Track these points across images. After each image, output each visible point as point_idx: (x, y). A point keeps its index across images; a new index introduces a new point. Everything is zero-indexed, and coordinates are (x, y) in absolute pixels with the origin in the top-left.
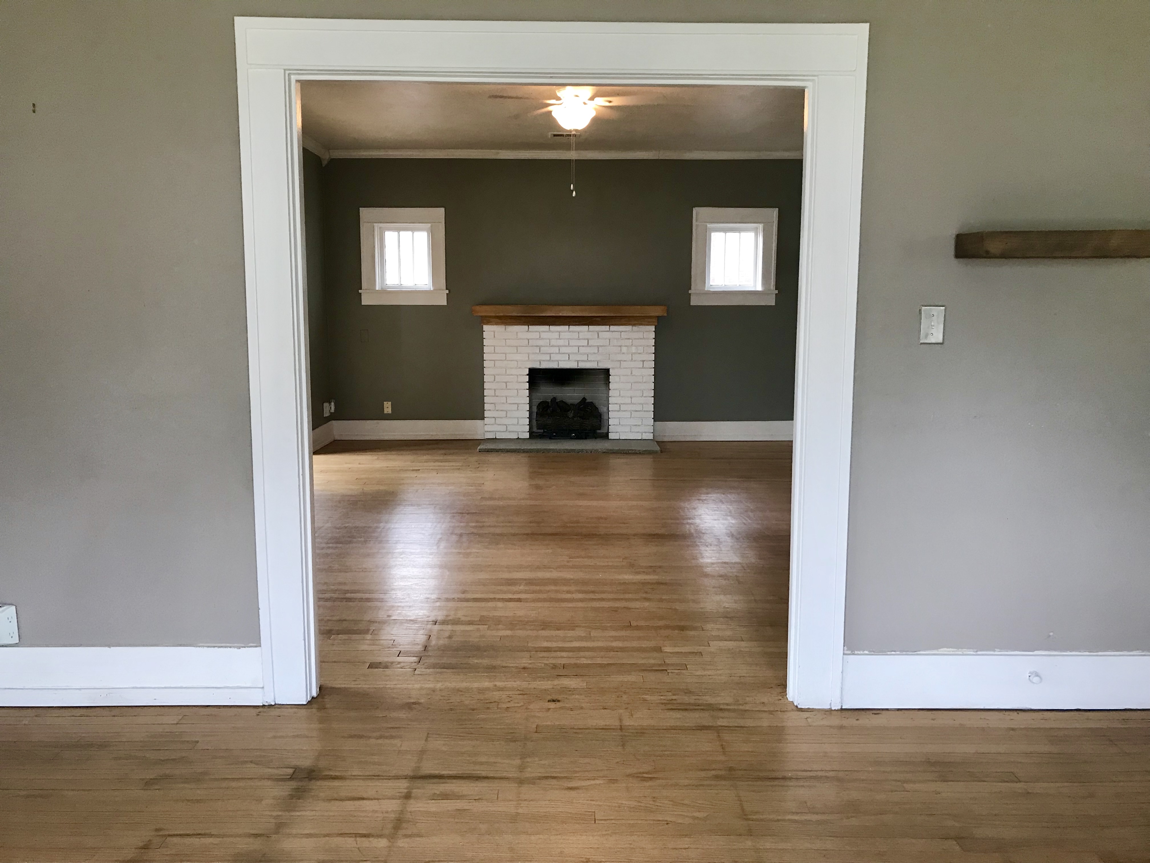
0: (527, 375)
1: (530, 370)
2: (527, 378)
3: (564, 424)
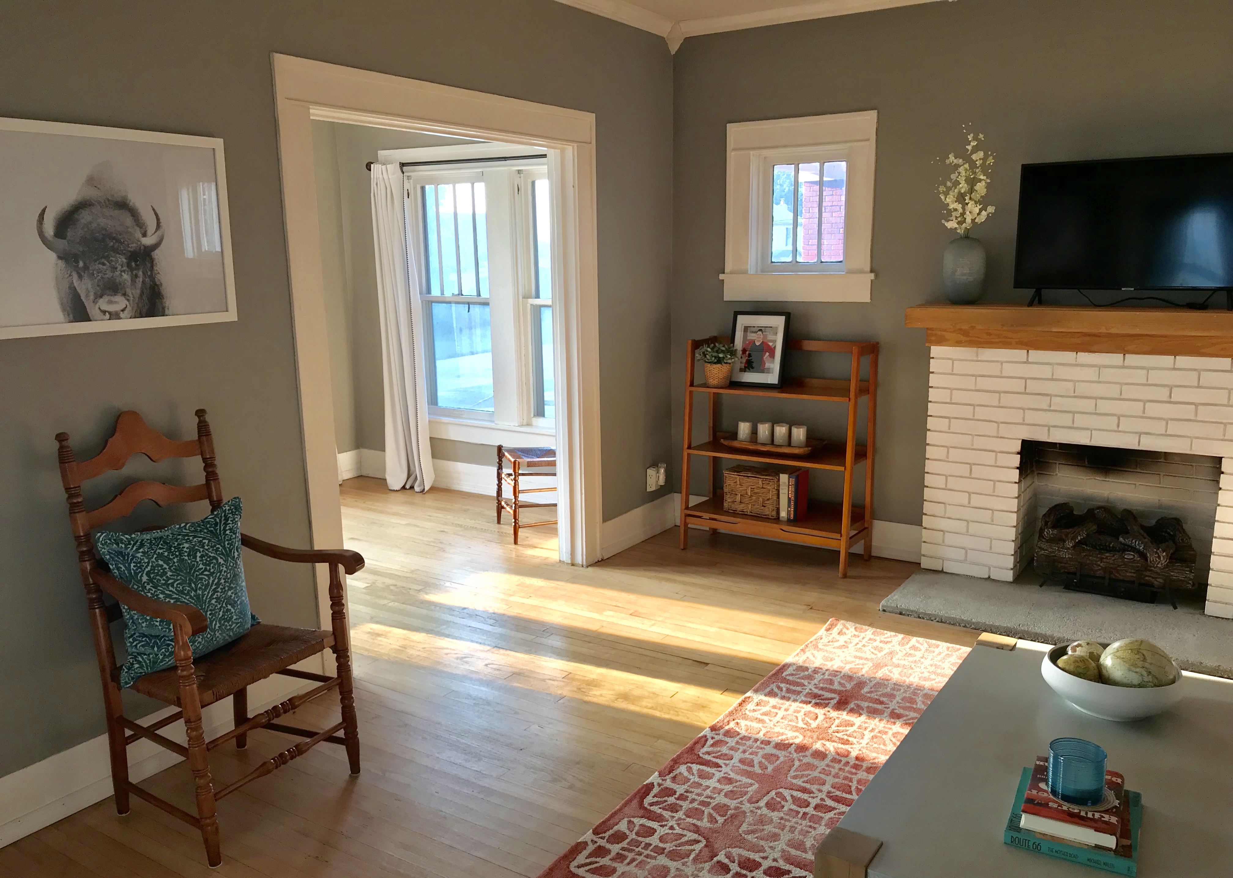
0: (1018, 453)
1: (1024, 442)
2: (1016, 460)
3: (1099, 565)
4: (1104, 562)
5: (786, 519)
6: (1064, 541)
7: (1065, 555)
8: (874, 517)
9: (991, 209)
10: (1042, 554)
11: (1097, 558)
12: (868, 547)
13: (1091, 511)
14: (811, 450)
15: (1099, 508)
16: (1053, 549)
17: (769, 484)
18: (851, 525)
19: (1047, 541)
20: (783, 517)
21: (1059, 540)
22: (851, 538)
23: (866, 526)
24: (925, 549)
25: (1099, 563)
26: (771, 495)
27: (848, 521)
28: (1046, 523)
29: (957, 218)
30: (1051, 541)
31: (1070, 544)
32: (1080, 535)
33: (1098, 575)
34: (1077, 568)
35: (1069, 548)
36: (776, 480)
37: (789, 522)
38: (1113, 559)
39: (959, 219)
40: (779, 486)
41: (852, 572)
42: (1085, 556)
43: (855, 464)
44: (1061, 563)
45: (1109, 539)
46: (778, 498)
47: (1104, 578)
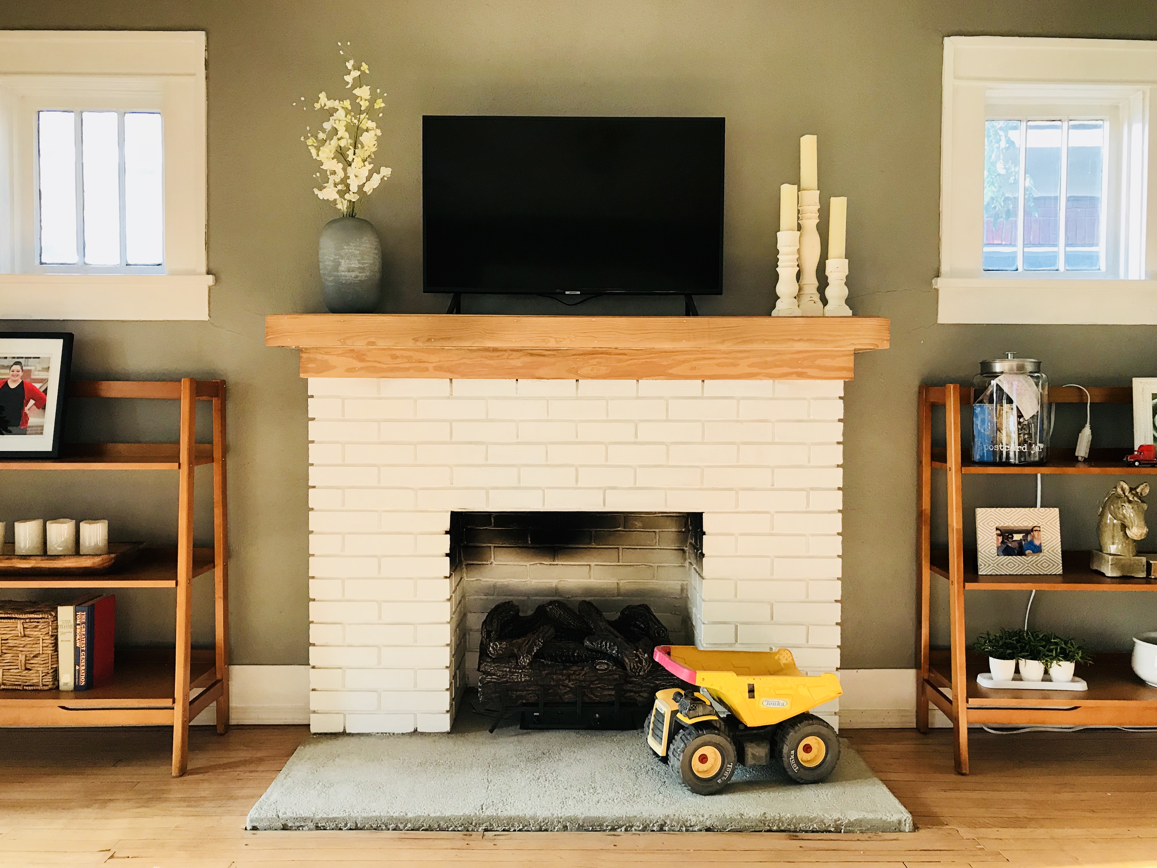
0: (447, 533)
1: (454, 515)
2: (445, 544)
3: (567, 686)
4: (573, 680)
5: (71, 686)
6: (517, 658)
7: (521, 678)
8: (230, 661)
9: (386, 171)
10: (489, 682)
11: (563, 675)
12: (224, 712)
13: (541, 610)
14: (115, 558)
15: (551, 603)
16: (503, 671)
17: (36, 627)
18: (192, 680)
19: (494, 661)
20: (66, 684)
21: (510, 657)
22: (191, 703)
23: (219, 677)
24: (316, 702)
25: (567, 682)
26: (43, 647)
27: (185, 674)
28: (489, 633)
29: (336, 185)
30: (498, 660)
31: (525, 661)
32: (535, 645)
33: (566, 701)
34: (537, 695)
35: (524, 667)
36: (51, 618)
37: (79, 691)
38: (583, 673)
39: (340, 187)
40: (57, 629)
41: (198, 761)
42: (547, 674)
43: (193, 577)
44: (516, 691)
45: (572, 646)
46: (56, 650)
47: (575, 703)
